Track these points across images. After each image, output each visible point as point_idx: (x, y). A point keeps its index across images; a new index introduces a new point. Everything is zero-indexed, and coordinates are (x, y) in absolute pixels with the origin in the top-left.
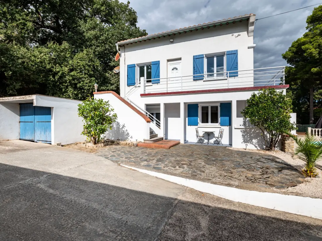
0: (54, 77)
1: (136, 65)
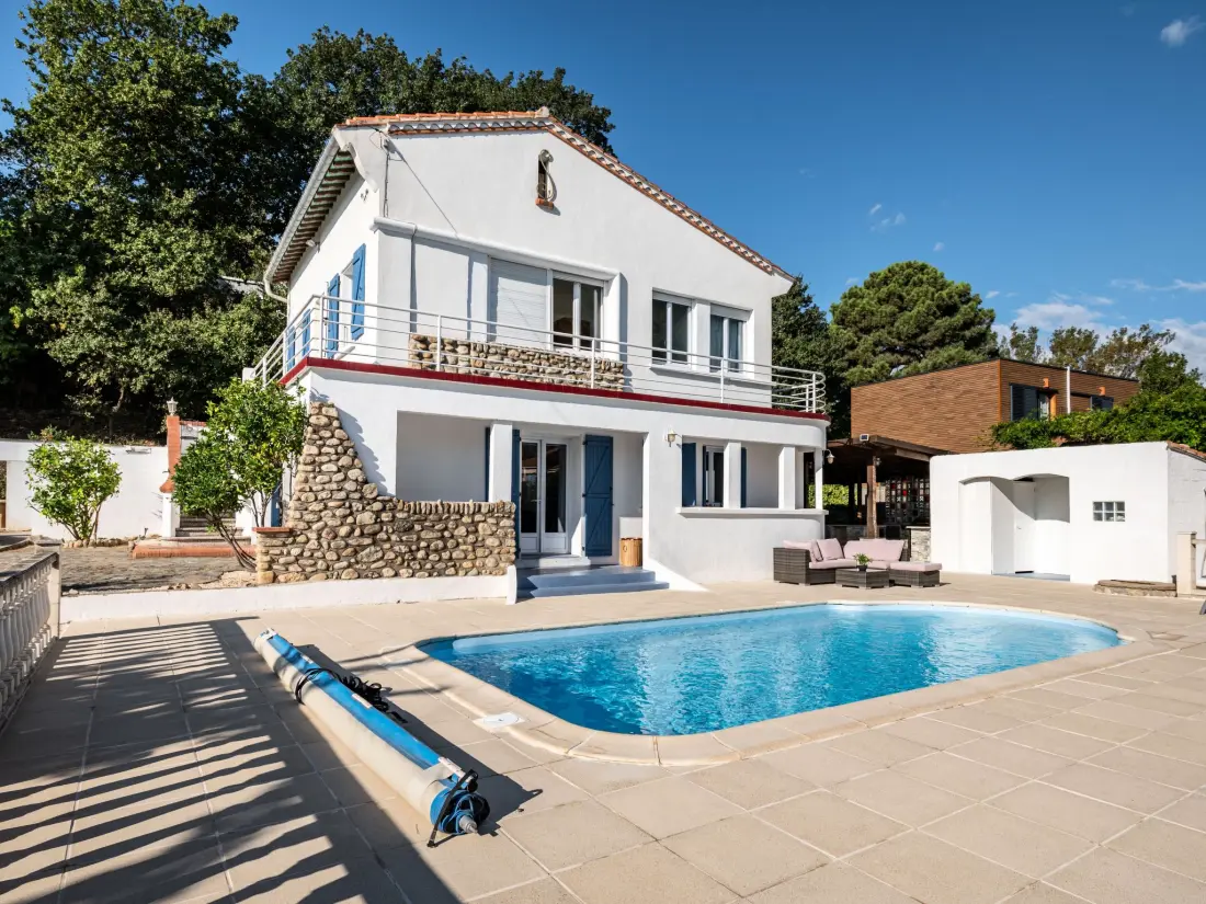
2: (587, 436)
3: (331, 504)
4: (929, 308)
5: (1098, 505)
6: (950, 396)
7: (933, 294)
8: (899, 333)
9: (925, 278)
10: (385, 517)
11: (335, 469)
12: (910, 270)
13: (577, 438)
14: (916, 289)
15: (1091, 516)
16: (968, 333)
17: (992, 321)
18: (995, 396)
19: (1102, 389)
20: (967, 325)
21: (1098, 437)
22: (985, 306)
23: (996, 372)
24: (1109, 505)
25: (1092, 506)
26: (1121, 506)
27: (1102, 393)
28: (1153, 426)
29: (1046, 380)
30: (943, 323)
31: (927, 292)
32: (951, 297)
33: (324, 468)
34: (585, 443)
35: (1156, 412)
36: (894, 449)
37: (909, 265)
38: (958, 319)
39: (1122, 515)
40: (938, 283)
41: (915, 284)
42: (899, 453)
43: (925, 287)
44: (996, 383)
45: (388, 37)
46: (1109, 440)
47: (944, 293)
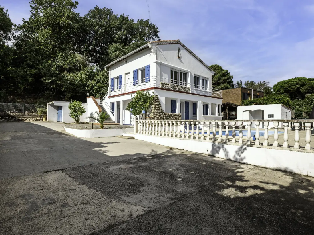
0: (88, 88)
1: (114, 78)
2: (185, 102)
3: (158, 113)
4: (220, 75)
5: (269, 115)
6: (231, 94)
7: (221, 72)
8: (214, 80)
9: (219, 68)
10: (165, 116)
11: (158, 107)
12: (216, 67)
13: (183, 102)
14: (217, 71)
15: (268, 117)
16: (227, 81)
17: (232, 78)
18: (240, 95)
19: (258, 94)
20: (228, 79)
21: (262, 103)
22: (231, 75)
23: (240, 90)
24: (271, 115)
25: (268, 115)
26: (273, 115)
27: (258, 95)
28: (272, 101)
29: (249, 92)
30: (223, 78)
31: (220, 72)
32: (225, 73)
33: (157, 107)
34: (185, 103)
35: (273, 99)
36: (231, 105)
37: (215, 65)
38: (226, 78)
39: (273, 117)
40: (222, 70)
41: (217, 70)
42: (232, 106)
43: (219, 71)
44: (240, 92)
45: (111, 9)
46: (264, 104)
47: (223, 72)
